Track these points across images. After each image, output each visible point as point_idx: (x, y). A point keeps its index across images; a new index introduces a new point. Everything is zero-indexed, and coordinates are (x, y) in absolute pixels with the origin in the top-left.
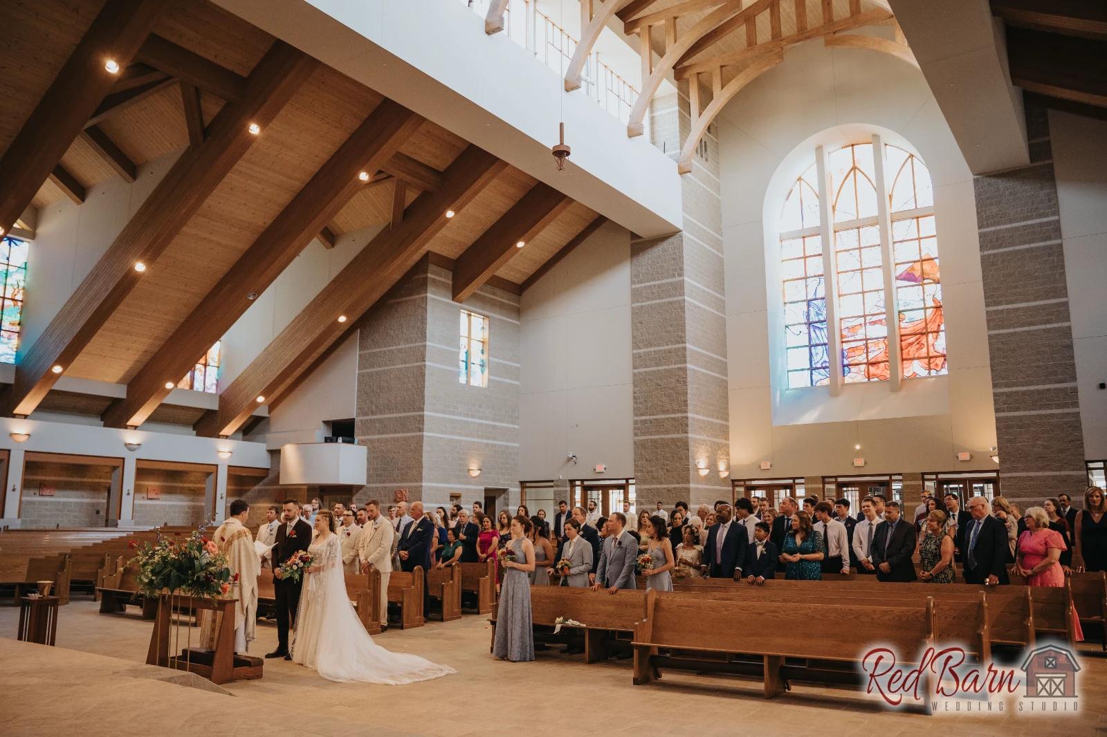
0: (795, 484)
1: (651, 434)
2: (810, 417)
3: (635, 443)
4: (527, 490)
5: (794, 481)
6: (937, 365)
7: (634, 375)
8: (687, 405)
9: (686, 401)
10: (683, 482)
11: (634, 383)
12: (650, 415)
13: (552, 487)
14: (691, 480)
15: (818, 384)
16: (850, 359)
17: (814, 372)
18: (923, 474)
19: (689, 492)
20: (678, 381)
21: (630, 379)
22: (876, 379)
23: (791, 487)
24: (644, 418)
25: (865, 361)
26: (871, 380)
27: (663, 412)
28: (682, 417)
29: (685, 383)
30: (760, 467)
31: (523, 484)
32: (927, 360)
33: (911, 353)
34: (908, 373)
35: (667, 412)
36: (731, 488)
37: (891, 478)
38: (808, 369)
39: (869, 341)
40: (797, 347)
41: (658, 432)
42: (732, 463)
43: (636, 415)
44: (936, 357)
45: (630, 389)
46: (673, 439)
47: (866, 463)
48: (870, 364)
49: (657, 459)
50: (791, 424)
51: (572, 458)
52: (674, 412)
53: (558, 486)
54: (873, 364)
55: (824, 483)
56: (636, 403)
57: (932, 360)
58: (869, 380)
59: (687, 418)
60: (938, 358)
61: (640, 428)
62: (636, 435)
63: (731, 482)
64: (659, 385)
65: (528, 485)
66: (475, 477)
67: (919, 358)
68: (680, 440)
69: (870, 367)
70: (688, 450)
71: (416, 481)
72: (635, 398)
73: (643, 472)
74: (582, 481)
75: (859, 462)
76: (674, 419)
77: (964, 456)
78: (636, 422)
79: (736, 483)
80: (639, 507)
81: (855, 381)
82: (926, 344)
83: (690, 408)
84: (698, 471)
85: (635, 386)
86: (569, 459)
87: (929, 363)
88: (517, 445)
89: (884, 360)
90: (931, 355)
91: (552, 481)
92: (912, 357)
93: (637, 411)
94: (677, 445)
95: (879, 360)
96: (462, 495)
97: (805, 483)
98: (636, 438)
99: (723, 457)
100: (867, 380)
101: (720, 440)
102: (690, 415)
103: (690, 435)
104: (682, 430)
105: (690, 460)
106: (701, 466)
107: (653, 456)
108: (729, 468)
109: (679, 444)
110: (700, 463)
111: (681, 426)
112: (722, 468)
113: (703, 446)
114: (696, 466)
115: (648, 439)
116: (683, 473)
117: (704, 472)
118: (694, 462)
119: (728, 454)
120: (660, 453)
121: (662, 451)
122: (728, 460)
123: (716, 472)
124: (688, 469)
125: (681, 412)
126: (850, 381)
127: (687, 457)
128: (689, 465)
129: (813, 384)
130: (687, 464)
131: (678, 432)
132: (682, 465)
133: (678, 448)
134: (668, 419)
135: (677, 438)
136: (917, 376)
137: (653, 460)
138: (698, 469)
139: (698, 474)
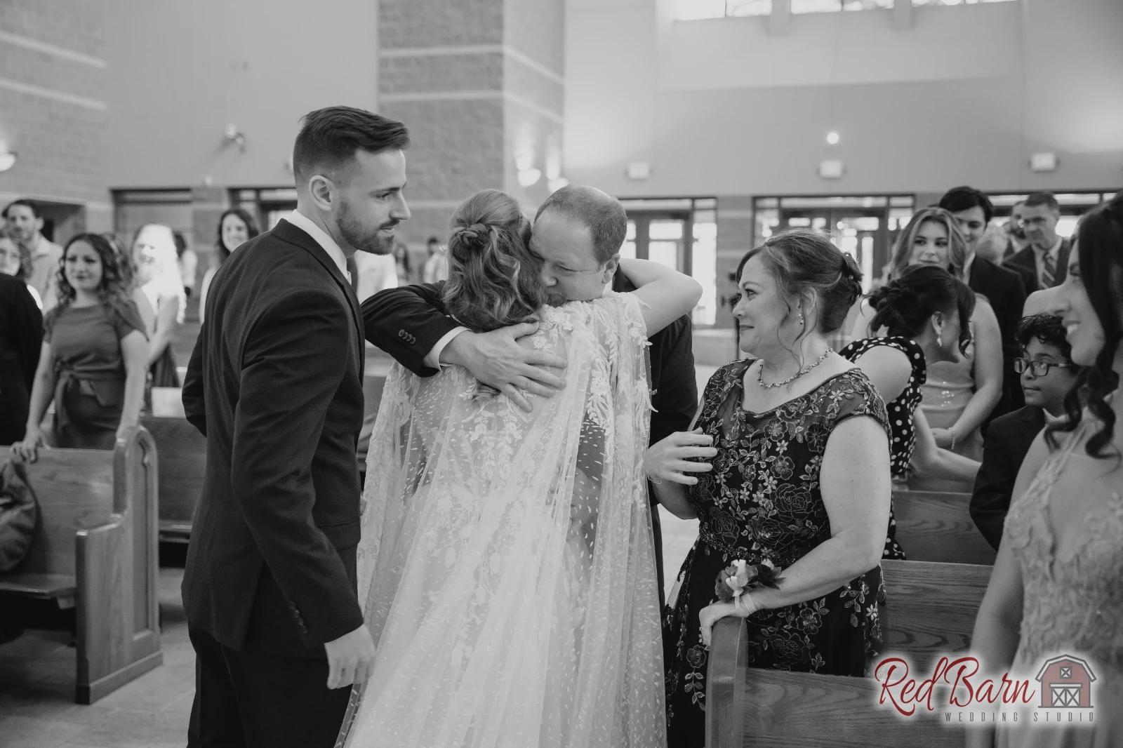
0: (694, 209)
1: (419, 91)
4: (129, 209)
5: (693, 205)
8: (501, 27)
9: (501, 17)
12: (418, 46)
13: (187, 202)
23: (685, 216)
24: (403, 53)
27: (448, 41)
28: (490, 54)
30: (626, 173)
31: (119, 195)
35: (458, 40)
37: (888, 201)
42: (568, 166)
43: (383, 45)
46: (468, 103)
47: (844, 171)
49: (432, 146)
51: (233, 140)
52: (474, 41)
53: (201, 200)
55: (755, 209)
56: (383, 18)
58: (843, 9)
59: (501, 55)
61: (389, 74)
62: (382, 90)
65: (130, 197)
68: (483, 103)
70: (501, 126)
72: (381, 7)
74: (258, 190)
75: (831, 168)
76: (469, 58)
77: (1044, 161)
78: (383, 63)
83: (507, 33)
84: (516, 175)
86: (228, 142)
88: (100, 105)
91: (187, 190)
93: (386, 38)
94: (476, 116)
97: (715, 209)
98: (385, 98)
99: (554, 149)
100: (838, 7)
101: (552, 115)
102: (508, 51)
103: (507, 95)
104: (489, 83)
105: (506, 148)
106: (522, 163)
107: (423, 140)
108: (562, 174)
109: (481, 114)
110: (522, 157)
111: (489, 73)
112: (553, 173)
113: (527, 123)
114: (514, 162)
115: (412, 102)
116: (490, 176)
117: (530, 178)
118: (511, 153)
119: (560, 147)
120: (438, 132)
121: (442, 128)
122: (561, 157)
123: (544, 180)
124: (501, 168)
125: (489, 42)
126: (805, 9)
127: (500, 142)
128: (502, 161)
129: (730, 13)
130: (500, 157)
131: (481, 88)
132: (489, 160)
133: (480, 122)
134: (458, 56)
135: (478, 100)
136: (939, 4)
137: (422, 148)
138: (516, 171)
139: (516, 182)
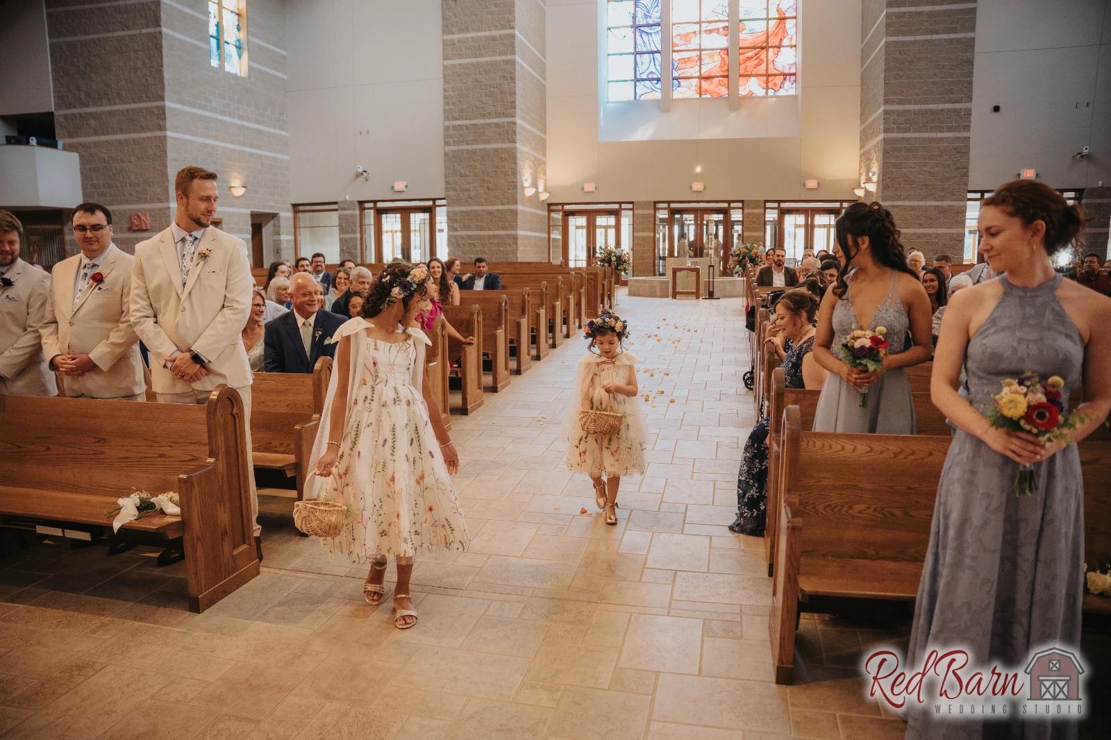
0: (621, 209)
1: (468, 144)
2: (644, 133)
3: (446, 154)
4: (300, 215)
5: (620, 206)
6: (775, 84)
7: (445, 67)
8: (515, 108)
9: (514, 102)
10: (508, 203)
11: (445, 76)
12: (467, 119)
13: (336, 210)
14: (519, 201)
15: (642, 98)
16: (680, 72)
17: (637, 83)
18: (766, 201)
19: (517, 215)
20: (504, 77)
21: (439, 73)
22: (708, 96)
23: (616, 213)
24: (458, 123)
25: (698, 74)
26: (703, 96)
27: (484, 116)
28: (508, 123)
29: (513, 79)
30: (583, 188)
31: (296, 207)
32: (765, 78)
33: (748, 69)
34: (743, 91)
35: (489, 115)
36: (546, 213)
37: (729, 205)
38: (632, 81)
39: (703, 53)
40: (621, 54)
41: (476, 141)
42: (548, 185)
43: (447, 118)
44: (776, 75)
45: (439, 85)
46: (496, 150)
47: (705, 188)
48: (702, 78)
49: (475, 175)
50: (623, 140)
51: (362, 174)
52: (499, 115)
53: (344, 209)
54: (707, 78)
55: (656, 209)
56: (446, 103)
57: (770, 79)
58: (700, 96)
59: (514, 123)
60: (778, 77)
61: (451, 135)
62: (447, 144)
63: (546, 206)
64: (479, 82)
65: (301, 208)
66: (238, 197)
67: (757, 75)
68: (504, 150)
69: (703, 82)
70: (516, 163)
71: (160, 201)
72: (445, 97)
73: (456, 191)
74: (375, 202)
75: (698, 186)
76: (496, 125)
77: (812, 184)
78: (447, 128)
79: (552, 207)
80: (451, 233)
81: (685, 96)
82: (765, 60)
83: (518, 111)
84: (523, 191)
85: (446, 81)
86: (359, 175)
87: (767, 82)
88: (286, 157)
89: (718, 74)
90: (770, 72)
91: (336, 203)
92: (749, 73)
93: (448, 115)
94: (502, 158)
95: (713, 74)
96: (223, 221)
97: (632, 209)
98: (448, 148)
99: (541, 176)
100: (698, 96)
101: (540, 156)
102: (518, 120)
103: (518, 146)
104: (508, 139)
105: (518, 176)
106: (526, 184)
107: (470, 172)
108: (545, 190)
109: (503, 156)
110: (526, 181)
111: (508, 133)
112: (541, 189)
113: (528, 161)
114: (522, 183)
115: (464, 150)
116: (509, 191)
117: (529, 192)
118: (521, 178)
119: (545, 174)
120: (478, 167)
121: (481, 164)
122: (545, 180)
123: (537, 193)
124: (516, 187)
125: (507, 116)
126: (680, 96)
127: (514, 172)
128: (516, 182)
129: (638, 98)
130: (515, 180)
131: (503, 142)
132: (509, 182)
133: (503, 161)
134: (489, 124)
135: (501, 149)
136: (753, 95)
137: (470, 176)
138: (523, 188)
139: (524, 194)
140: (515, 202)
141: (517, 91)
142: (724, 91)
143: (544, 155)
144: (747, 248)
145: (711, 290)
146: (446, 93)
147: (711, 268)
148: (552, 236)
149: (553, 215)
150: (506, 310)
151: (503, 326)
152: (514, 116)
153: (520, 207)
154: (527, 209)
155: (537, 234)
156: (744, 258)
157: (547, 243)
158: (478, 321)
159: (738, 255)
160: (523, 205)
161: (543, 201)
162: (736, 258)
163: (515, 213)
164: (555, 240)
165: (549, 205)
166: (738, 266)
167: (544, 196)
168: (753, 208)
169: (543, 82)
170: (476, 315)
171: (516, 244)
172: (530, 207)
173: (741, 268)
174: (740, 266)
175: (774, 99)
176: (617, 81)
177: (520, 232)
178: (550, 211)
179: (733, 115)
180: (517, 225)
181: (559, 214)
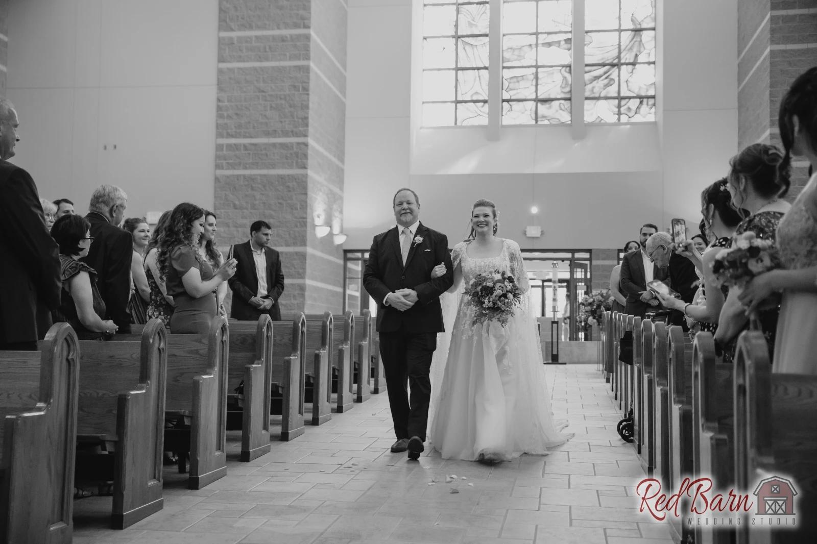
1: (245, 168)
2: (467, 166)
3: (217, 179)
6: (629, 109)
7: (220, 71)
8: (307, 125)
9: (306, 118)
10: (295, 244)
11: (219, 82)
12: (245, 137)
14: (308, 243)
15: (465, 123)
16: (512, 93)
17: (458, 105)
19: (305, 259)
20: (295, 87)
21: (213, 78)
22: (546, 122)
24: (233, 141)
25: (534, 97)
26: (539, 123)
27: (267, 134)
28: (298, 144)
29: (306, 89)
32: (616, 101)
33: (595, 90)
34: (589, 117)
35: (274, 133)
36: (341, 262)
38: (452, 102)
39: (540, 70)
40: (439, 70)
41: (255, 165)
42: (345, 226)
43: (219, 135)
44: (630, 98)
45: (210, 94)
46: (281, 178)
47: (542, 233)
48: (538, 100)
49: (254, 207)
50: (440, 173)
52: (286, 134)
54: (545, 101)
56: (220, 117)
57: (623, 102)
59: (306, 145)
60: (632, 100)
62: (218, 167)
63: (342, 253)
64: (263, 91)
67: (606, 98)
68: (292, 178)
69: (539, 104)
70: (306, 194)
72: (219, 108)
73: (229, 226)
75: (534, 231)
76: (283, 146)
78: (219, 147)
79: (350, 255)
81: (518, 122)
82: (616, 79)
83: (311, 130)
84: (314, 229)
85: (220, 89)
87: (619, 107)
89: (559, 97)
90: (622, 95)
92: (597, 95)
93: (222, 130)
94: (288, 187)
95: (552, 96)
98: (220, 172)
99: (337, 214)
100: (534, 122)
101: (336, 190)
102: (311, 141)
103: (310, 172)
104: (297, 162)
105: (309, 211)
106: (318, 221)
107: (247, 203)
108: (342, 232)
109: (290, 184)
110: (318, 217)
111: (297, 157)
112: (336, 230)
113: (321, 194)
114: (313, 220)
115: (240, 175)
116: (296, 229)
117: (322, 232)
118: (312, 213)
119: (341, 212)
120: (258, 197)
121: (263, 194)
122: (342, 220)
123: (331, 235)
124: (304, 224)
125: (297, 135)
126: (512, 123)
127: (304, 206)
128: (306, 218)
129: (459, 124)
130: (305, 216)
131: (291, 167)
132: (296, 218)
133: (290, 191)
134: (274, 145)
135: (288, 175)
136: (602, 122)
137: (247, 209)
138: (314, 226)
139: (315, 235)
140: (304, 243)
141: (311, 105)
142: (566, 117)
143: (342, 189)
144: (602, 295)
145: (555, 352)
146: (220, 104)
147: (555, 325)
148: (348, 292)
149: (350, 265)
150: (303, 332)
151: (299, 352)
152: (306, 136)
153: (309, 250)
154: (318, 254)
155: (330, 287)
156: (599, 307)
157: (342, 300)
158: (267, 336)
159: (591, 304)
160: (314, 247)
161: (338, 245)
162: (589, 308)
163: (303, 257)
164: (351, 297)
165: (346, 252)
166: (591, 318)
167: (340, 240)
168: (604, 259)
169: (342, 98)
170: (265, 328)
171: (303, 296)
172: (322, 251)
173: (595, 321)
174: (594, 318)
175: (628, 126)
176: (433, 102)
177: (309, 282)
178: (346, 259)
179: (576, 145)
180: (304, 272)
181: (358, 265)
